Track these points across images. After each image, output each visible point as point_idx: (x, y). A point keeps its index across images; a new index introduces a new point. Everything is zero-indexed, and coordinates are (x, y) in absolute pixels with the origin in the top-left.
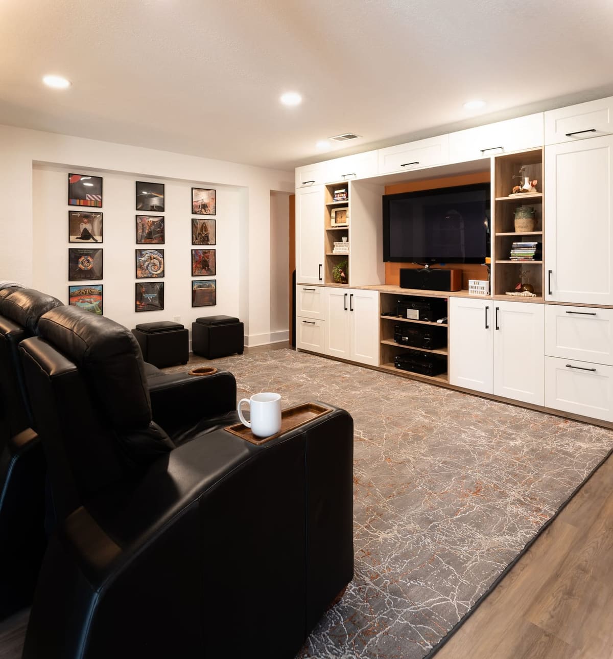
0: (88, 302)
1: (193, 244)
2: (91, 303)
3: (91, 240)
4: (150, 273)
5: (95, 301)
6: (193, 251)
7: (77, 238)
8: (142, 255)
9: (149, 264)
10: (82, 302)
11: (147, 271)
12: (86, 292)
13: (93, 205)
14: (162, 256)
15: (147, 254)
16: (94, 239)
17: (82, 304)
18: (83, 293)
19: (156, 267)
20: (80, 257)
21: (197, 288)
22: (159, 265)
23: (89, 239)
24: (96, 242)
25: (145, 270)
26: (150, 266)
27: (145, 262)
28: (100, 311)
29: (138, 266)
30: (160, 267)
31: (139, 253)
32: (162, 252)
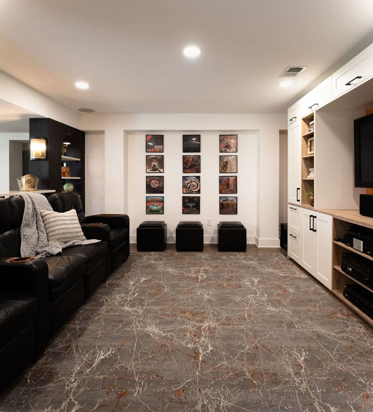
0: (156, 206)
1: (220, 172)
2: (157, 206)
3: (157, 171)
4: (191, 191)
5: (160, 206)
6: (220, 177)
7: (150, 170)
8: (186, 180)
9: (190, 185)
10: (152, 206)
11: (189, 189)
12: (155, 200)
13: (158, 151)
14: (199, 180)
15: (189, 179)
16: (159, 170)
17: (153, 206)
18: (153, 201)
19: (195, 187)
20: (152, 181)
21: (222, 201)
22: (196, 186)
23: (156, 170)
24: (160, 172)
25: (188, 189)
26: (191, 186)
27: (188, 184)
28: (162, 211)
29: (184, 186)
30: (198, 187)
31: (184, 178)
32: (198, 178)
